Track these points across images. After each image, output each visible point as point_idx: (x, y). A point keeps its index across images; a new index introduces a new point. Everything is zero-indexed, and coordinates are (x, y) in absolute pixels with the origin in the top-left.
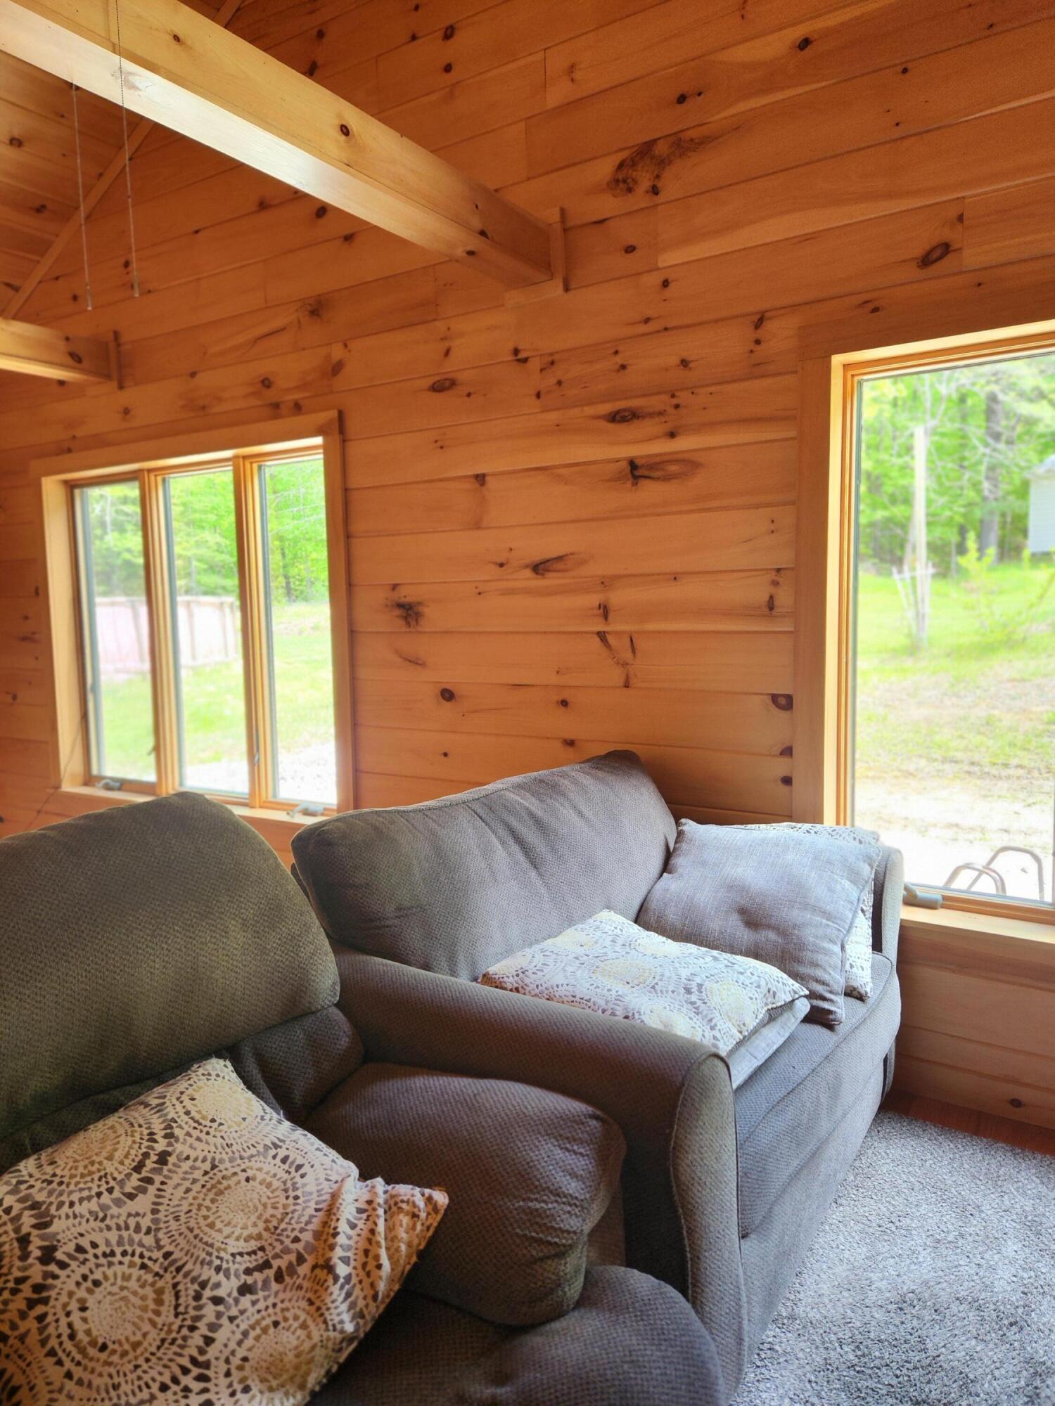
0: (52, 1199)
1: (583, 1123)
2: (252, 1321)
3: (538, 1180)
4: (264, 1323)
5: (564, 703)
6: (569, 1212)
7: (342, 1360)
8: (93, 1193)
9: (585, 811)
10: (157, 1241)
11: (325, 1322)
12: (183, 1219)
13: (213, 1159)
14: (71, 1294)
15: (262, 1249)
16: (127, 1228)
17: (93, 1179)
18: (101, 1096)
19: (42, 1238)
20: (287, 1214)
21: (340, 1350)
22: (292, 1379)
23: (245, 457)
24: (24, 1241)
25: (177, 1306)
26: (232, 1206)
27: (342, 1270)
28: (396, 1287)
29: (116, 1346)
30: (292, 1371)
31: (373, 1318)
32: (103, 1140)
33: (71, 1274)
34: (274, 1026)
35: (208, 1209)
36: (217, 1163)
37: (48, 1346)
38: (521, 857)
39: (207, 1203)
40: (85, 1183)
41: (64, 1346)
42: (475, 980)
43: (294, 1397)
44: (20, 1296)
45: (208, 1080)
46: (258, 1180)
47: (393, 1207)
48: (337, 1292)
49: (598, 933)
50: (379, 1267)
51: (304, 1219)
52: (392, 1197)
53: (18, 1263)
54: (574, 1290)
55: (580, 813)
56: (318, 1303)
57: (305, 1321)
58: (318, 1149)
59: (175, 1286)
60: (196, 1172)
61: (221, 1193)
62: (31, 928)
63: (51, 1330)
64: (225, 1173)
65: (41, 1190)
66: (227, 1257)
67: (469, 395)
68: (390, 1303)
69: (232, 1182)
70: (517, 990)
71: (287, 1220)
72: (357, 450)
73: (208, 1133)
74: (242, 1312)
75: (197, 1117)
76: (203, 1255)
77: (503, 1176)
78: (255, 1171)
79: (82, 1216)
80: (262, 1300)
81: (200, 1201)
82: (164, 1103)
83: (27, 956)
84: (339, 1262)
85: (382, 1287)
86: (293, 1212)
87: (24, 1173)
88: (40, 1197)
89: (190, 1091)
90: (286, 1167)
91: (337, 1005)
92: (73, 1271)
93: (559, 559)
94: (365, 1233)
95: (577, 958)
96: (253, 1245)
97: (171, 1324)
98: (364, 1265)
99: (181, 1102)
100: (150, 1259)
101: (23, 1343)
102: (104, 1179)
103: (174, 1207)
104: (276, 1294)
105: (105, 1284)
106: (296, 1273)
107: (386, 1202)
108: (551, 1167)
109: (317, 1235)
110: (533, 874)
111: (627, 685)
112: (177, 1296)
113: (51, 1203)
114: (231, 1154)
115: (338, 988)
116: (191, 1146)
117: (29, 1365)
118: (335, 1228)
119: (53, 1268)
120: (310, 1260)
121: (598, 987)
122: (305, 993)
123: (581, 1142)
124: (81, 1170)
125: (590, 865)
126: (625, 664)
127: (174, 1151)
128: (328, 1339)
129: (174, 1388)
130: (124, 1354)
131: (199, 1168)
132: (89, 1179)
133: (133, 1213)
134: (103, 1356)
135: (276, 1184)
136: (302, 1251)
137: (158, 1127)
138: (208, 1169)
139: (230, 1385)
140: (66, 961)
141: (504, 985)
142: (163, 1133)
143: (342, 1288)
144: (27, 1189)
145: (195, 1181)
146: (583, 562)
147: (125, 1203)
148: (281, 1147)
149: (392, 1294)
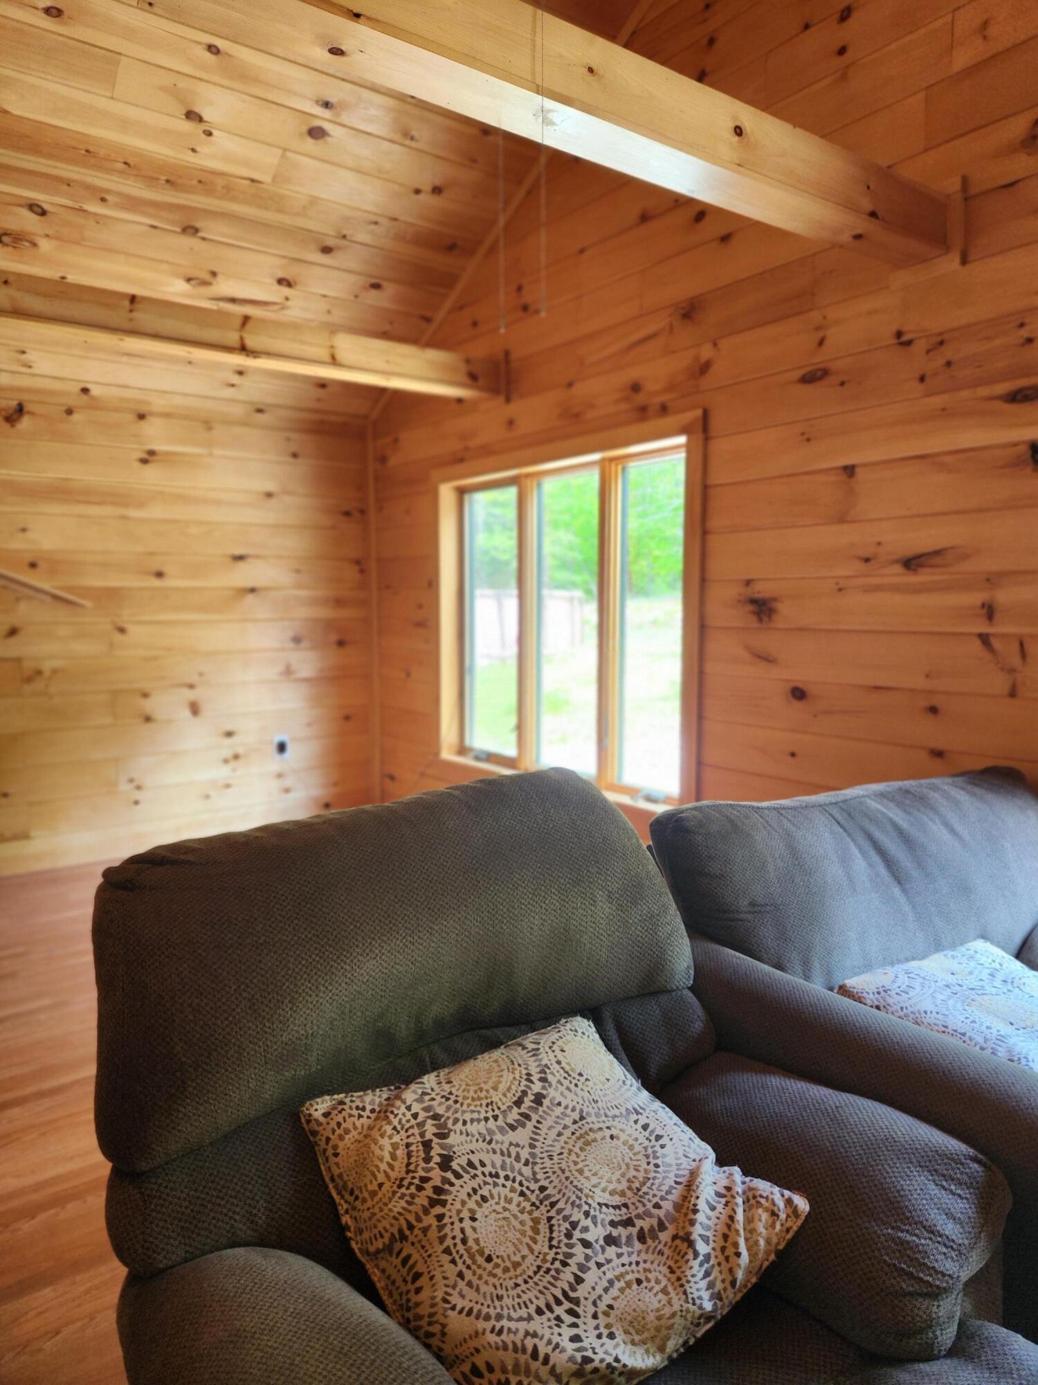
0: (449, 1114)
1: (962, 1164)
2: (617, 1272)
3: (910, 1212)
4: (628, 1278)
5: (933, 710)
6: (945, 1254)
7: (699, 1335)
8: (482, 1116)
9: (959, 828)
10: (534, 1174)
11: (685, 1293)
12: (556, 1158)
13: (582, 1111)
14: (463, 1203)
15: (625, 1205)
16: (509, 1156)
17: (481, 1105)
18: (485, 1031)
19: (442, 1146)
20: (649, 1179)
21: (698, 1325)
22: (653, 1338)
23: (612, 460)
24: (427, 1145)
25: (551, 1239)
26: (598, 1158)
27: (702, 1248)
28: (754, 1280)
29: (499, 1261)
30: (653, 1332)
31: (731, 1303)
32: (490, 1071)
33: (463, 1184)
34: (632, 998)
35: (578, 1156)
36: (584, 1114)
37: (445, 1244)
38: (883, 871)
39: (577, 1150)
40: (476, 1106)
41: (457, 1248)
42: (831, 989)
43: (654, 1356)
44: (424, 1193)
45: (575, 1036)
46: (621, 1140)
47: (752, 1199)
48: (696, 1269)
49: (973, 964)
50: (738, 1255)
51: (665, 1188)
52: (751, 1189)
53: (423, 1164)
54: (947, 1336)
55: (952, 831)
56: (678, 1273)
57: (666, 1286)
58: (675, 1124)
59: (550, 1219)
60: (567, 1119)
61: (587, 1143)
62: (440, 873)
63: (447, 1230)
64: (591, 1126)
65: (440, 1104)
66: (595, 1205)
67: (842, 384)
68: (748, 1293)
69: (599, 1135)
70: (878, 1008)
71: (648, 1184)
72: (720, 447)
73: (576, 1085)
74: (609, 1261)
75: (567, 1068)
76: (573, 1198)
77: (870, 1198)
78: (619, 1132)
79: (473, 1136)
80: (626, 1255)
81: (570, 1146)
82: (539, 1049)
83: (436, 897)
84: (699, 1239)
85: (740, 1275)
86: (654, 1178)
87: (427, 1086)
88: (440, 1110)
89: (560, 1043)
90: (647, 1133)
91: (689, 988)
92: (465, 1183)
93: (937, 553)
94: (724, 1218)
95: (948, 986)
96: (617, 1200)
97: (546, 1254)
98: (723, 1249)
99: (553, 1051)
100: (528, 1188)
101: (425, 1236)
102: (490, 1107)
103: (548, 1146)
104: (639, 1252)
105: (491, 1202)
106: (658, 1238)
107: (744, 1193)
108: (925, 1202)
109: (678, 1207)
110: (896, 891)
111: (1013, 694)
112: (551, 1227)
113: (448, 1118)
114: (596, 1110)
115: (692, 972)
116: (562, 1094)
117: (429, 1256)
118: (695, 1205)
119: (449, 1175)
120: (671, 1230)
121: (974, 1022)
122: (662, 971)
123: (960, 1183)
124: (472, 1094)
125: (964, 889)
126: (1012, 671)
127: (548, 1094)
128: (688, 1311)
129: (548, 1314)
130: (506, 1270)
131: (569, 1116)
132: (478, 1103)
133: (514, 1143)
134: (489, 1266)
135: (637, 1148)
136: (663, 1218)
137: (534, 1070)
138: (577, 1119)
139: (597, 1328)
140: (465, 906)
141: (863, 1000)
142: (539, 1076)
143: (701, 1265)
144: (429, 1100)
145: (565, 1127)
146: (965, 557)
147: (508, 1132)
148: (641, 1114)
149: (749, 1285)
